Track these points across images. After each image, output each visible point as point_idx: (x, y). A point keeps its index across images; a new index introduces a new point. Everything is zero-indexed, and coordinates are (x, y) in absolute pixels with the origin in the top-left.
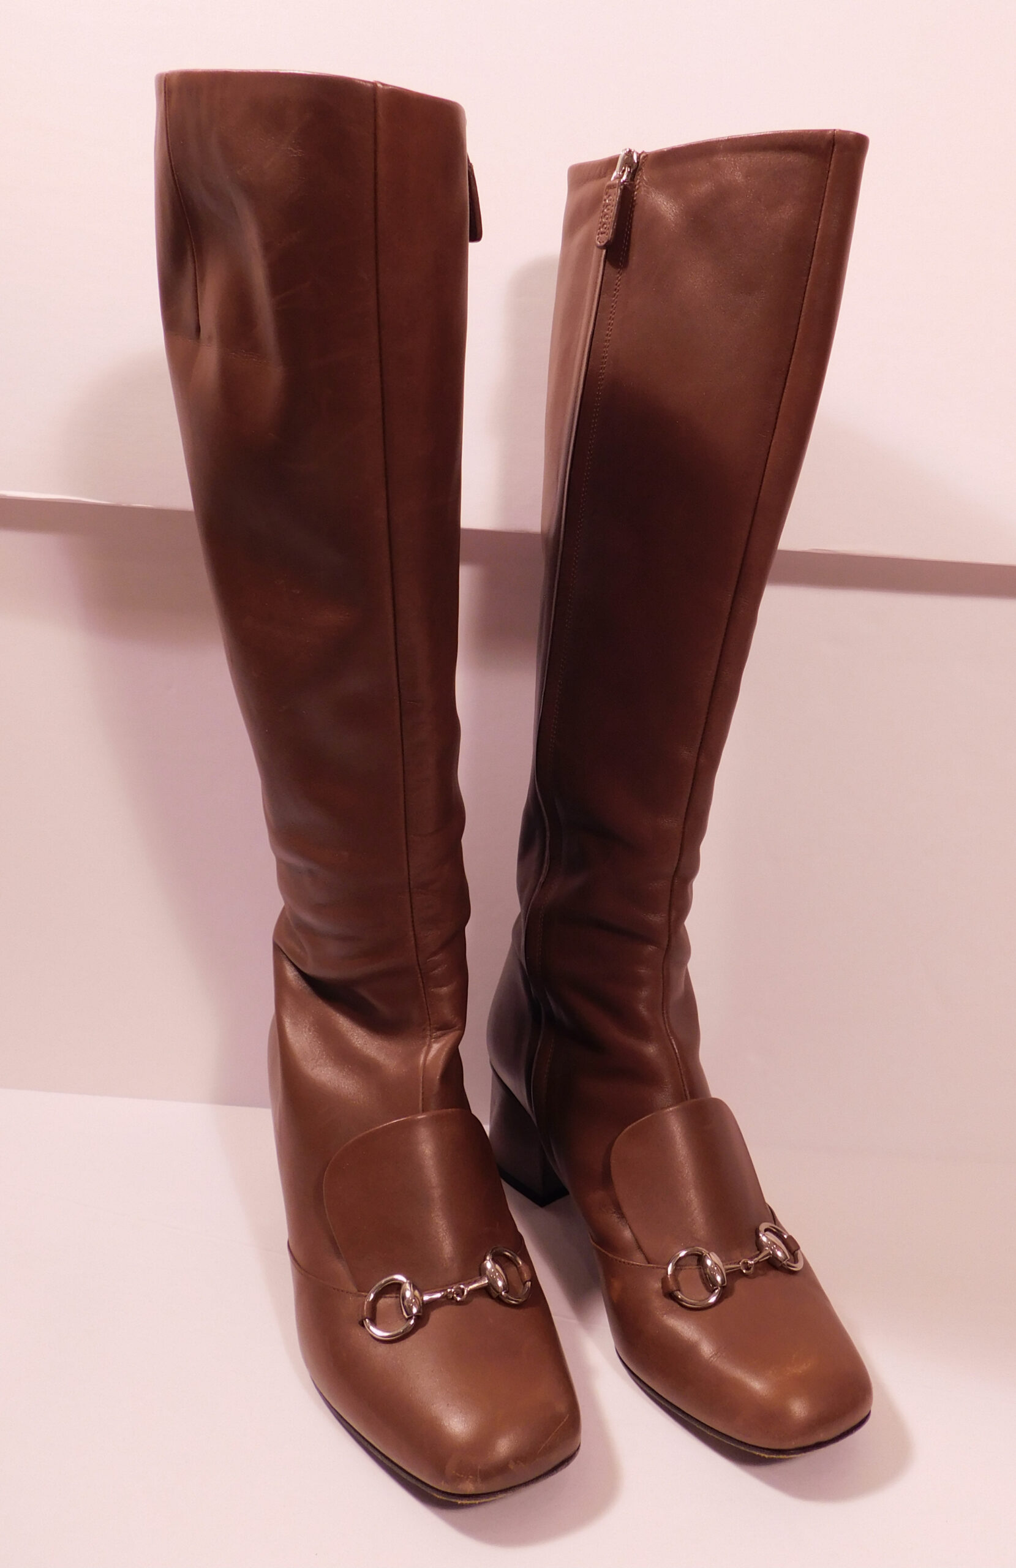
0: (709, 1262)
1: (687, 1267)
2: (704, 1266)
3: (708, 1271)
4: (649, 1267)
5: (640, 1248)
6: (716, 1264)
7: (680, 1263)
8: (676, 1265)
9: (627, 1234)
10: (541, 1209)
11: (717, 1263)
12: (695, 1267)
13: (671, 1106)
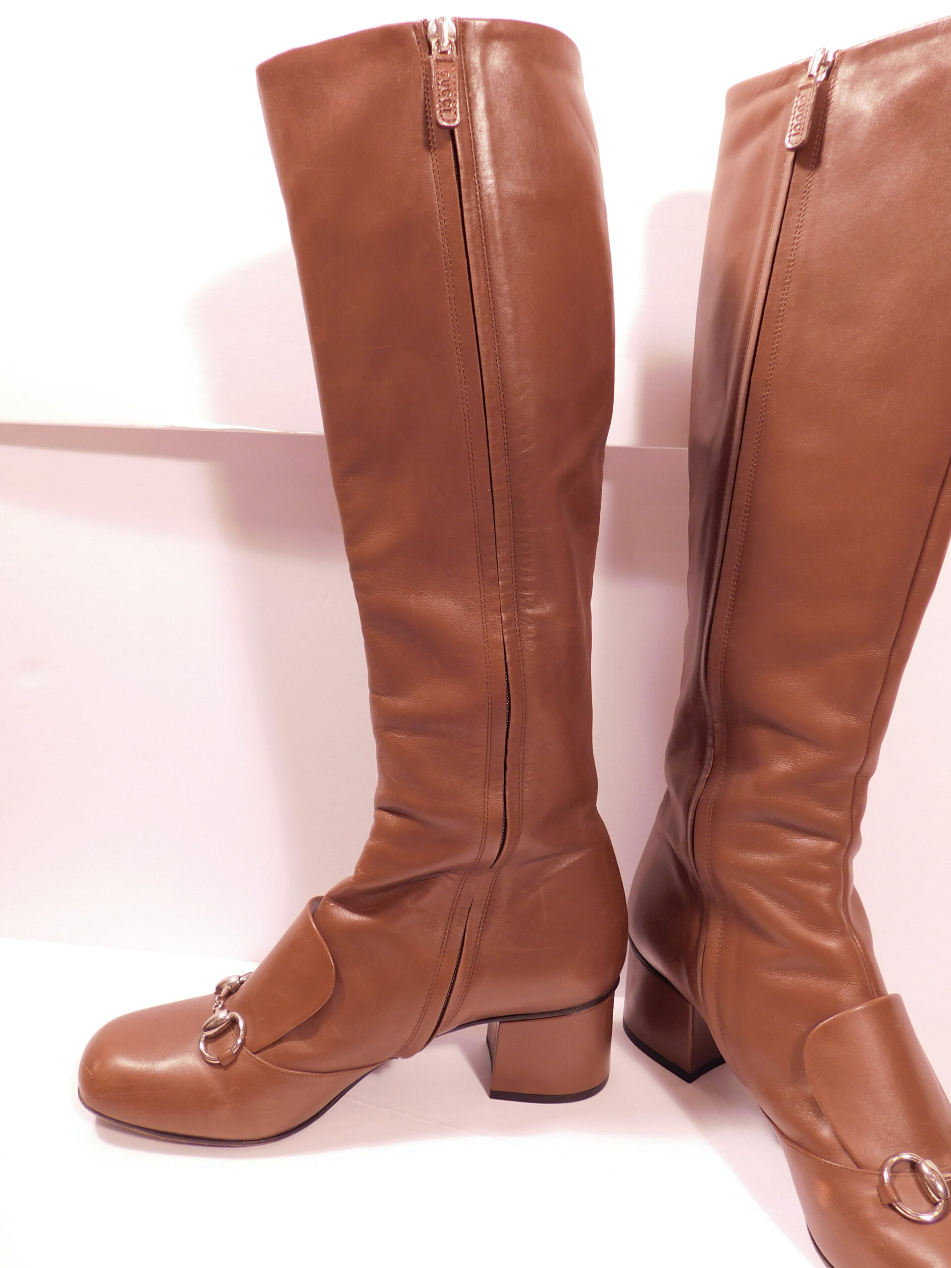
0: (925, 1169)
1: (901, 1174)
2: (922, 1174)
3: (926, 1178)
4: (860, 1172)
5: (846, 1150)
6: (932, 1170)
7: (896, 1167)
8: (892, 1170)
9: (826, 1132)
10: (689, 1085)
11: (933, 1168)
12: (910, 1174)
13: (857, 1004)
